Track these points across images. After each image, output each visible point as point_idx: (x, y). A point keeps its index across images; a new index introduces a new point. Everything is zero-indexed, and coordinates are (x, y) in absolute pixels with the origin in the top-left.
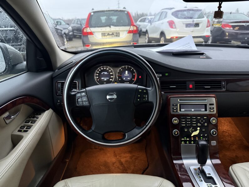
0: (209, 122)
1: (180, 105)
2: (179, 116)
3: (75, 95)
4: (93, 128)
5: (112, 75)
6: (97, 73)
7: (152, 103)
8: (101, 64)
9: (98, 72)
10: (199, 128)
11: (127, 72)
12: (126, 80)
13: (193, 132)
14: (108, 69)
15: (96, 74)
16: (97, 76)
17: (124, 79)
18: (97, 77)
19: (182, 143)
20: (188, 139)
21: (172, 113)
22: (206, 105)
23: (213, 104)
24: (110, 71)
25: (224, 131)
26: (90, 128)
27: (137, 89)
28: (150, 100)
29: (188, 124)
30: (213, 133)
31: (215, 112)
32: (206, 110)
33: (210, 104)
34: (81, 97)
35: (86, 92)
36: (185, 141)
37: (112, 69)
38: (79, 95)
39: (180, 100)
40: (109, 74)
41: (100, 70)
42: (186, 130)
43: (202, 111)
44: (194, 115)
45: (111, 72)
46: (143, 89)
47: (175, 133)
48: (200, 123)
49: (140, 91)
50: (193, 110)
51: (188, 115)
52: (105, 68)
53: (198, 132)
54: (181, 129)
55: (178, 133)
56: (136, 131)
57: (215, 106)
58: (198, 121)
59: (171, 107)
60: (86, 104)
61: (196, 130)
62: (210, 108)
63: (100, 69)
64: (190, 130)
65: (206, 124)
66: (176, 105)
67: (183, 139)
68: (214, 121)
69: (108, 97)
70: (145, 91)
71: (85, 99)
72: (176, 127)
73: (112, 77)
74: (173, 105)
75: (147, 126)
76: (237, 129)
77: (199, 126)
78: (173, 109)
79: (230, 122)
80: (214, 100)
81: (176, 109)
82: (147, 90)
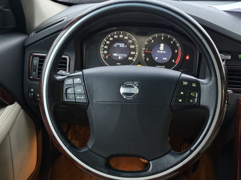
5: (134, 50)
6: (106, 44)
7: (206, 110)
8: (115, 28)
9: (108, 42)
11: (162, 46)
12: (159, 62)
14: (126, 38)
15: (104, 45)
16: (105, 49)
17: (156, 58)
18: (106, 52)
24: (130, 41)
27: (179, 81)
28: (203, 102)
34: (74, 85)
35: (83, 77)
37: (134, 39)
38: (69, 82)
40: (129, 47)
41: (111, 39)
45: (133, 44)
46: (190, 81)
49: (185, 83)
52: (121, 36)
56: (170, 159)
60: (81, 99)
63: (112, 37)
69: (122, 90)
70: (194, 85)
71: (80, 90)
73: (132, 53)
75: (192, 152)
82: (198, 83)
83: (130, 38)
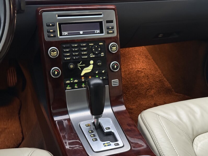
0: (105, 49)
1: (60, 24)
2: (60, 44)
10: (92, 62)
13: (83, 68)
19: (68, 88)
20: (76, 81)
21: (47, 39)
22: (101, 23)
23: (112, 22)
25: (138, 71)
29: (75, 55)
30: (113, 67)
31: (115, 34)
32: (102, 32)
33: (108, 22)
36: (72, 85)
39: (58, 16)
42: (72, 66)
43: (97, 34)
44: (83, 41)
47: (54, 74)
48: (94, 54)
50: (81, 32)
51: (73, 41)
53: (91, 67)
54: (64, 66)
55: (58, 73)
57: (114, 24)
58: (90, 50)
59: (45, 28)
61: (88, 65)
62: (108, 28)
64: (79, 65)
65: (102, 54)
66: (53, 25)
67: (68, 82)
68: (114, 48)
72: (55, 62)
74: (48, 26)
76: (156, 66)
77: (92, 59)
78: (49, 32)
79: (146, 57)
80: (112, 15)
81: (54, 32)
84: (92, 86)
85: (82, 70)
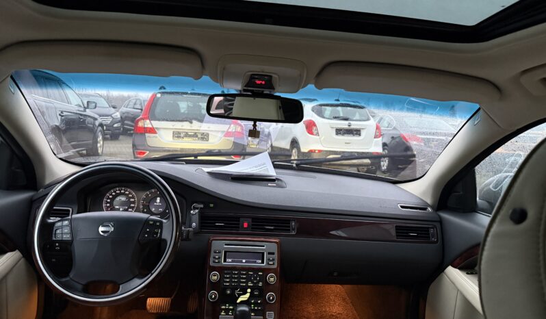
0: (263, 279)
1: (225, 252)
2: (222, 270)
3: (53, 224)
4: (71, 275)
5: (134, 203)
6: (109, 198)
7: (165, 241)
8: (116, 185)
9: (110, 197)
10: (249, 290)
11: (158, 200)
13: (240, 295)
14: (127, 193)
15: (107, 199)
16: (108, 203)
17: (153, 209)
18: (108, 205)
19: (222, 313)
20: (231, 307)
21: (211, 264)
22: (263, 253)
23: (273, 254)
24: (130, 196)
26: (67, 275)
27: (147, 220)
28: (163, 237)
29: (234, 282)
30: (269, 298)
31: (275, 266)
32: (263, 262)
33: (269, 253)
34: (62, 227)
35: (71, 221)
36: (227, 311)
37: (134, 194)
38: (59, 224)
39: (226, 245)
40: (129, 200)
41: (114, 194)
42: (229, 292)
43: (258, 264)
44: (243, 269)
45: (133, 197)
46: (155, 221)
47: (211, 297)
48: (252, 283)
49: (151, 223)
50: (244, 261)
51: (234, 268)
52: (122, 191)
53: (248, 295)
54: (222, 291)
55: (215, 297)
56: (136, 282)
57: (276, 256)
58: (248, 279)
59: (212, 254)
60: (67, 237)
61: (245, 293)
62: (269, 260)
63: (114, 192)
64: (237, 292)
65: (260, 284)
66: (219, 252)
67: (223, 307)
68: (272, 279)
69: (101, 229)
70: (158, 224)
71: (66, 230)
72: (215, 286)
73: (132, 205)
74: (215, 252)
75: (152, 274)
77: (250, 287)
78: (214, 258)
80: (274, 248)
81: (219, 258)
82: (161, 223)
83: (130, 193)
84: (237, 313)
85: (239, 297)
